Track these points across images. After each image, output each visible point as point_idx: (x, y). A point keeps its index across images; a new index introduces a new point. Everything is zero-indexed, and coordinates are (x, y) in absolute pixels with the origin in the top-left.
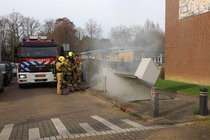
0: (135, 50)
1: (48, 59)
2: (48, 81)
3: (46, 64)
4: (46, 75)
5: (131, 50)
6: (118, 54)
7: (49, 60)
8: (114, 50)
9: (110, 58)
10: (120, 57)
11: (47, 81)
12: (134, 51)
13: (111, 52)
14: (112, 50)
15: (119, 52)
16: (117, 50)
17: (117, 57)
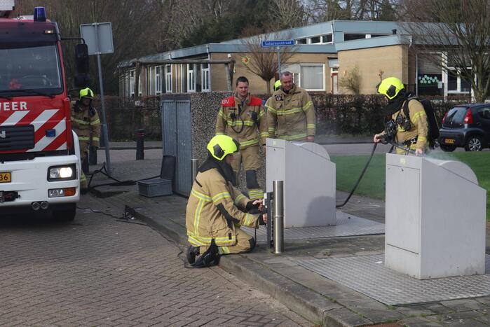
0: (410, 38)
1: (19, 101)
2: (24, 199)
3: (14, 124)
4: (14, 175)
5: (394, 39)
6: (333, 56)
7: (23, 104)
8: (315, 40)
9: (296, 74)
10: (342, 73)
11: (18, 201)
12: (404, 45)
13: (303, 48)
14: (304, 41)
15: (338, 47)
16: (328, 38)
17: (328, 69)
